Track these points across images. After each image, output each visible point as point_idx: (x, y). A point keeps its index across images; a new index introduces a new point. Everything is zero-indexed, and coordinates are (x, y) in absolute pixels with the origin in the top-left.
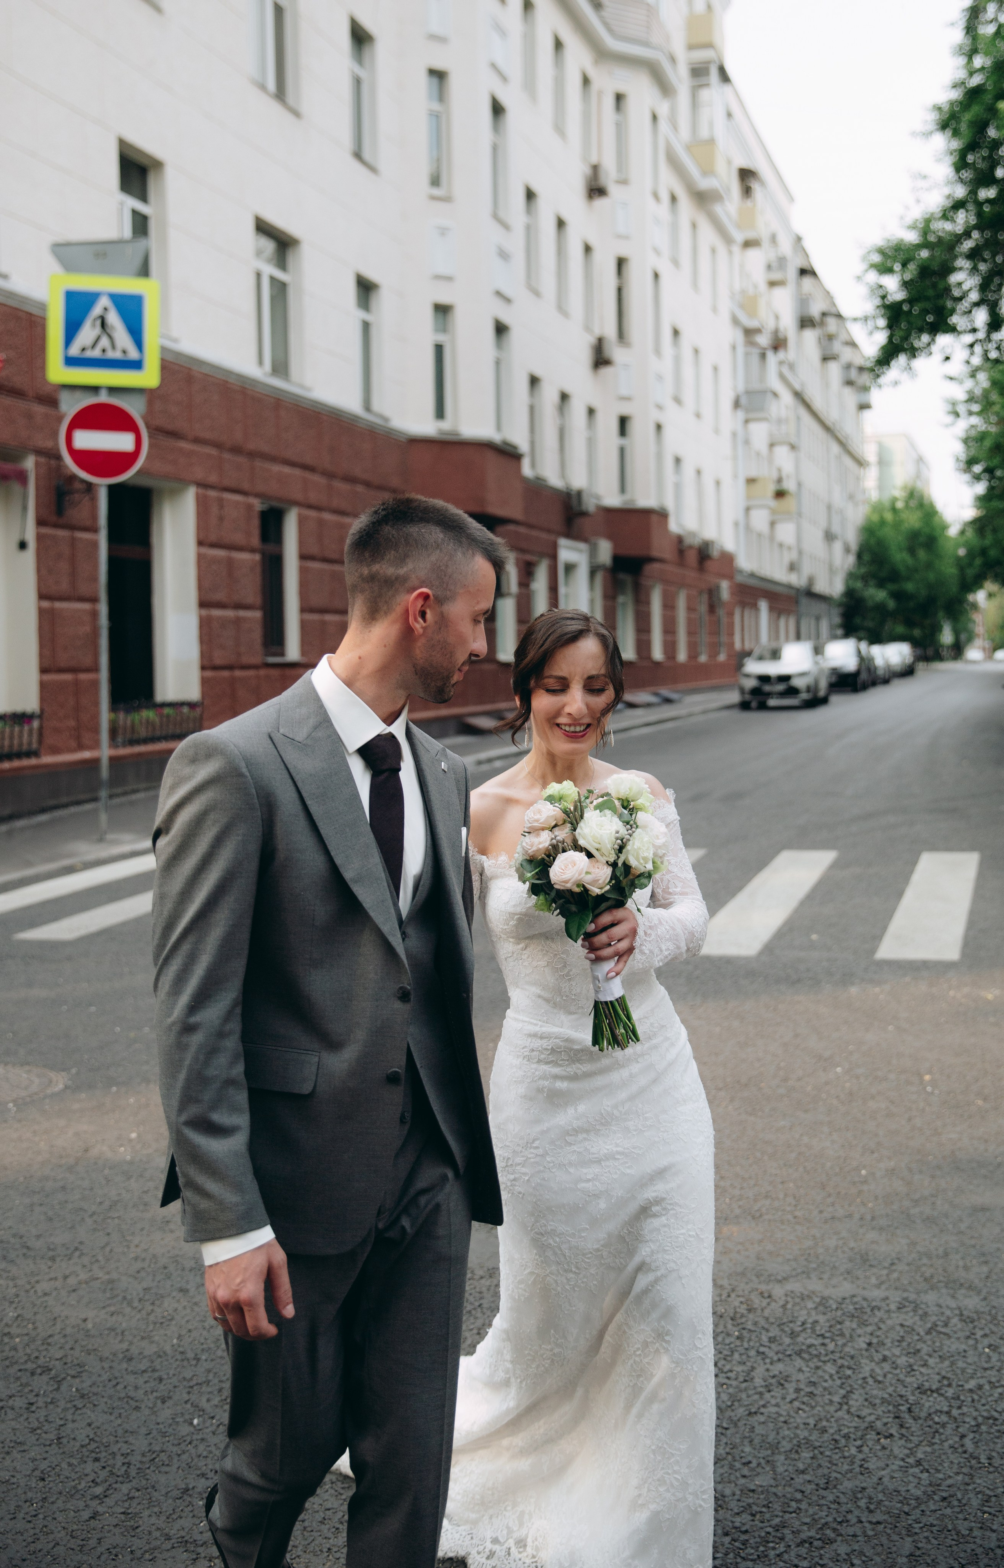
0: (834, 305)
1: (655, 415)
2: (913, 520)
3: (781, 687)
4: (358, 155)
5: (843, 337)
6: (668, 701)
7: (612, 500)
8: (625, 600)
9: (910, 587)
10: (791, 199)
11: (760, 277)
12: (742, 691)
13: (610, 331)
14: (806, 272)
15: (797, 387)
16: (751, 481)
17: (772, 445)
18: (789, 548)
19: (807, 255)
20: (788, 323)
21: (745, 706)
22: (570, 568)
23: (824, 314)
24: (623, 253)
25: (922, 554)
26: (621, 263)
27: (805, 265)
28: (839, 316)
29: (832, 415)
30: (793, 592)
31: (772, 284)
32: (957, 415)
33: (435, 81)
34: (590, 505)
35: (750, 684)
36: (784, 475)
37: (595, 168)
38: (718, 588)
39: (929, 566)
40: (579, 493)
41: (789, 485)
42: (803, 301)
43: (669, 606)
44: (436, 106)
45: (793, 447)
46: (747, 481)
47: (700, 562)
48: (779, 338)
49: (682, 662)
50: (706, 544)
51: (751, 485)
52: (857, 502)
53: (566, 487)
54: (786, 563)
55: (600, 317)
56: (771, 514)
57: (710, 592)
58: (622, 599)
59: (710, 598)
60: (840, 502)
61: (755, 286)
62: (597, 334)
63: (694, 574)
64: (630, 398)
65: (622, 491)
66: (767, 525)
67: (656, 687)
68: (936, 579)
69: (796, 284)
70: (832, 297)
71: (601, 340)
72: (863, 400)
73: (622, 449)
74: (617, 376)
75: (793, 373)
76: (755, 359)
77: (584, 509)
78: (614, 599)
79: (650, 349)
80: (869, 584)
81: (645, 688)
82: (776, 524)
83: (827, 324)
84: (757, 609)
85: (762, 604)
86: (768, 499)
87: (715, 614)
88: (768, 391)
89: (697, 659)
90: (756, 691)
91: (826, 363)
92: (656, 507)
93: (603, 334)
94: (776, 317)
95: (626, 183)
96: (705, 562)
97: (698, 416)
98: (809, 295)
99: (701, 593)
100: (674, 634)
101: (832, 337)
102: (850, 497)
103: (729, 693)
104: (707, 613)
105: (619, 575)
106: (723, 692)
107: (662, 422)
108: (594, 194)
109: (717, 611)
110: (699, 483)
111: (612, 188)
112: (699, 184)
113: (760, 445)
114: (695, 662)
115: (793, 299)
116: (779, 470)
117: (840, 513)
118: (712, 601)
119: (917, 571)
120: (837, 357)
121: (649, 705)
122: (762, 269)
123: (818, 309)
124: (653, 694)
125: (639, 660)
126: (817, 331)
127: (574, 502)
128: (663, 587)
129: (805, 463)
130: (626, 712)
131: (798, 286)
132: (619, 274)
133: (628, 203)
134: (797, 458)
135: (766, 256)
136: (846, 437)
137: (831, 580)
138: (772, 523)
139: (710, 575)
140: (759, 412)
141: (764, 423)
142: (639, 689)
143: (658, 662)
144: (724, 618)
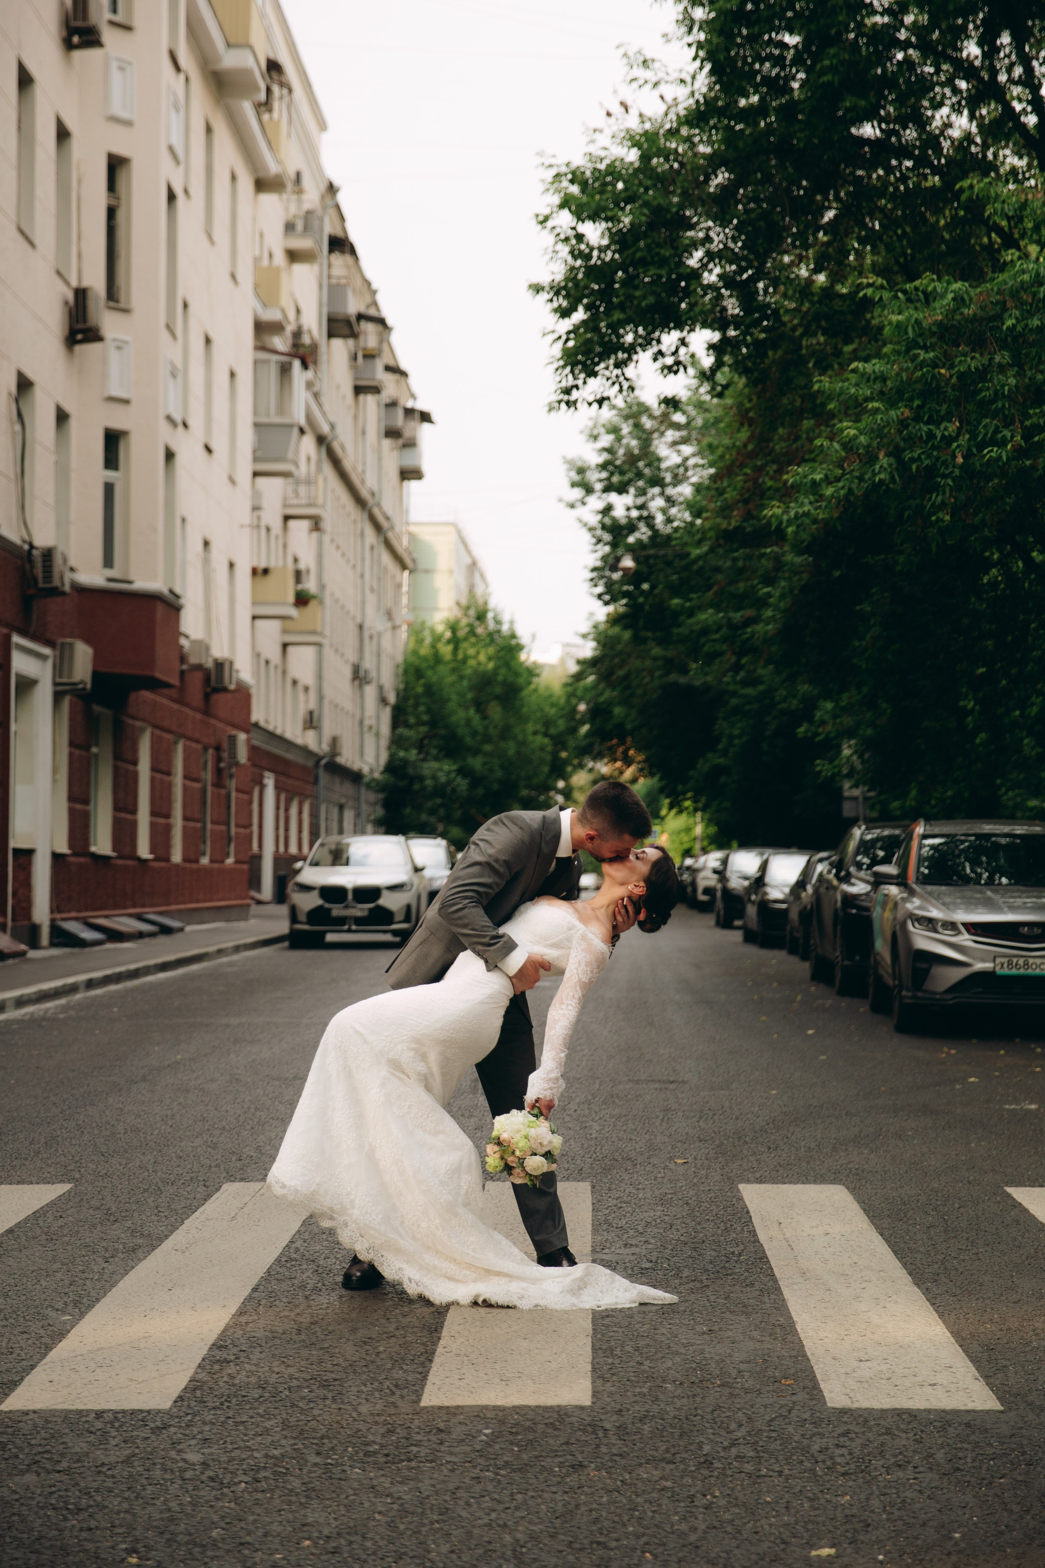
0: (375, 304)
1: (166, 435)
2: (482, 658)
3: (361, 910)
5: (386, 359)
6: (166, 931)
7: (92, 576)
8: (101, 751)
10: (322, 126)
11: (277, 242)
13: (96, 281)
14: (339, 245)
15: (325, 429)
16: (259, 573)
17: (287, 518)
18: (306, 689)
19: (342, 218)
20: (313, 322)
21: (297, 941)
22: (27, 685)
23: (360, 317)
24: (121, 150)
25: (495, 711)
26: (115, 165)
27: (339, 233)
28: (380, 322)
29: (368, 483)
30: (310, 763)
31: (293, 256)
32: (589, 490)
34: (64, 579)
35: (308, 902)
36: (302, 567)
38: (233, 739)
39: (506, 733)
40: (48, 554)
41: (310, 585)
42: (334, 290)
43: (161, 768)
45: (316, 524)
46: (254, 572)
47: (207, 697)
48: (303, 345)
49: (177, 865)
50: (219, 665)
51: (259, 579)
52: (398, 622)
53: (24, 541)
54: (302, 713)
55: (79, 255)
56: (285, 631)
57: (218, 748)
58: (94, 750)
59: (219, 759)
60: (375, 622)
61: (271, 255)
62: (74, 283)
63: (198, 716)
64: (126, 402)
65: (108, 562)
66: (278, 649)
67: (143, 906)
68: (518, 753)
69: (325, 263)
70: (374, 292)
71: (81, 294)
72: (408, 461)
73: (109, 489)
74: (105, 360)
75: (320, 405)
76: (273, 372)
77: (56, 582)
78: (87, 748)
79: (162, 320)
80: (427, 753)
81: (125, 908)
82: (290, 649)
83: (366, 334)
84: (262, 787)
85: (270, 781)
86: (284, 604)
87: (224, 787)
88: (291, 426)
89: (197, 861)
90: (318, 916)
91: (361, 397)
92: (165, 591)
93: (85, 284)
94: (298, 311)
95: (127, 28)
96: (215, 697)
97: (208, 450)
98: (343, 281)
99: (206, 749)
100: (168, 816)
101: (369, 356)
102: (389, 615)
103: (252, 922)
104: (213, 785)
105: (97, 708)
106: (246, 919)
107: (174, 447)
108: (76, 39)
109: (227, 782)
110: (206, 562)
111: (108, 35)
112: (219, 59)
113: (272, 517)
114: (194, 866)
115: (321, 286)
116: (296, 560)
117: (375, 640)
118: (222, 765)
119: (487, 739)
120: (376, 390)
121: (140, 935)
122: (280, 228)
123: (353, 306)
124: (140, 918)
125: (119, 857)
126: (351, 342)
127: (39, 571)
128: (152, 734)
129: (331, 555)
130: (109, 946)
131: (330, 266)
132: (112, 186)
133: (130, 63)
134: (320, 544)
135: (287, 209)
136: (388, 518)
137: (362, 746)
138: (285, 646)
139: (220, 720)
140: (277, 460)
141: (278, 482)
142: (115, 906)
143: (146, 861)
144: (234, 795)
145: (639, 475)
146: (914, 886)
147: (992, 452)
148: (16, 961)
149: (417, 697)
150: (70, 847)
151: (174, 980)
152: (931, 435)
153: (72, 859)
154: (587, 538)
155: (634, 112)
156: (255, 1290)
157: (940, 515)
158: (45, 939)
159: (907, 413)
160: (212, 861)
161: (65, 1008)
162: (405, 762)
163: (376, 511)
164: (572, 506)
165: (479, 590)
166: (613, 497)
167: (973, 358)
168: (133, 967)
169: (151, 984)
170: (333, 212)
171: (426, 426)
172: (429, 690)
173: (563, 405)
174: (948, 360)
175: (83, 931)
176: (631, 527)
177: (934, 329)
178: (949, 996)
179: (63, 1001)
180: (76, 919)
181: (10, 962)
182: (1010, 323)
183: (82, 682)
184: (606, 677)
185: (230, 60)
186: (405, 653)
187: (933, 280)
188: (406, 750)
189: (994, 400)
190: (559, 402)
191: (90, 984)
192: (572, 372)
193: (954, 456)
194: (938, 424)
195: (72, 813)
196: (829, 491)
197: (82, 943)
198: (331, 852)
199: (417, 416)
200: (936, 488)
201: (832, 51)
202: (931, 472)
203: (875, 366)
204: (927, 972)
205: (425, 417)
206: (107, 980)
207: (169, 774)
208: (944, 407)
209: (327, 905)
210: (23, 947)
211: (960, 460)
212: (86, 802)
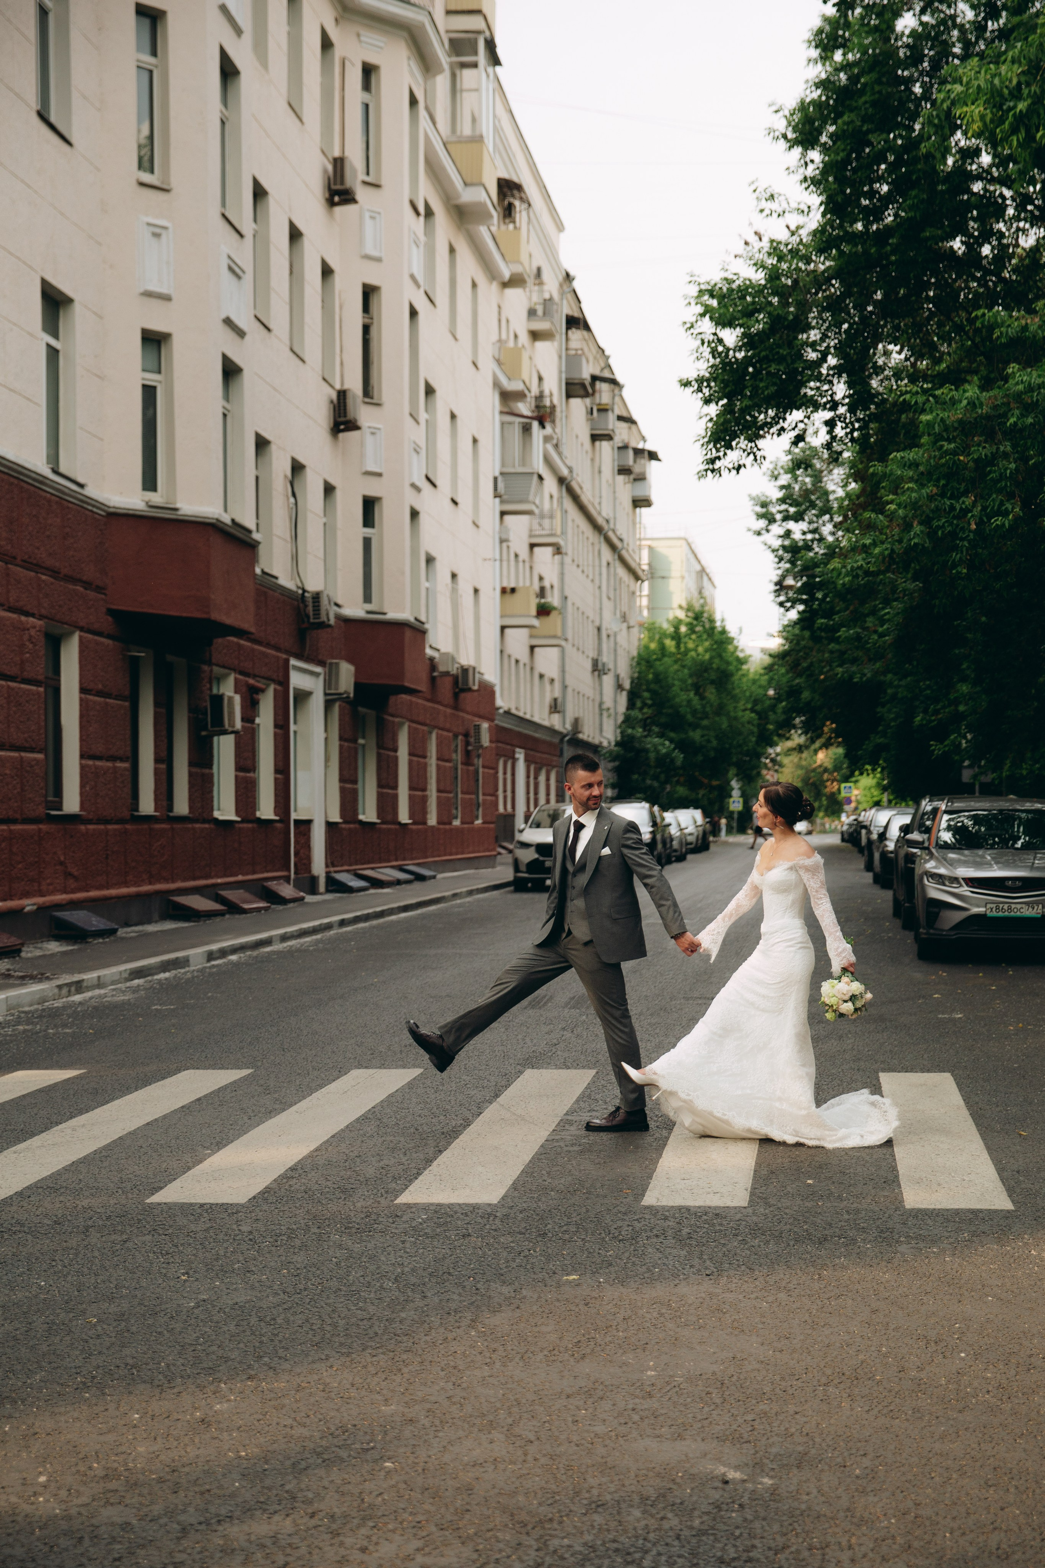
0: (608, 367)
1: (411, 499)
2: (701, 650)
4: (43, 116)
5: (618, 411)
6: (421, 878)
7: (355, 609)
8: (367, 742)
9: (696, 735)
10: (560, 227)
11: (521, 325)
12: (516, 864)
13: (354, 384)
14: (576, 322)
15: (565, 472)
16: (508, 592)
17: (532, 546)
18: (552, 681)
19: (579, 301)
20: (553, 387)
21: (519, 885)
22: (303, 696)
23: (594, 378)
24: (372, 281)
25: (711, 693)
26: (369, 293)
27: (576, 314)
28: (614, 382)
29: (603, 511)
30: (556, 740)
31: (535, 336)
33: (147, 22)
34: (330, 614)
35: (528, 855)
36: (547, 584)
37: (339, 163)
38: (478, 728)
39: (720, 710)
40: (317, 597)
41: (554, 599)
42: (571, 360)
43: (417, 753)
44: (147, 59)
45: (558, 550)
46: (504, 591)
47: (456, 696)
48: (545, 407)
49: (433, 827)
50: (465, 671)
51: (508, 596)
52: (632, 623)
53: (298, 587)
54: (548, 700)
55: (342, 364)
56: (531, 636)
57: (466, 735)
58: (361, 741)
59: (467, 743)
60: (610, 623)
61: (516, 336)
62: (338, 386)
63: (449, 711)
64: (379, 475)
65: (367, 598)
66: (527, 650)
67: (404, 859)
68: (730, 726)
69: (564, 337)
70: (608, 358)
71: (342, 395)
72: (640, 493)
73: (367, 542)
74: (362, 444)
75: (560, 454)
76: (517, 431)
77: (324, 618)
78: (355, 741)
79: (407, 410)
80: (650, 731)
81: (389, 861)
82: (537, 650)
83: (600, 392)
84: (514, 760)
85: (520, 755)
86: (529, 616)
87: (473, 765)
88: (532, 473)
89: (450, 823)
90: (534, 866)
91: (597, 443)
92: (412, 620)
93: (346, 386)
94: (540, 379)
95: (377, 186)
96: (462, 695)
97: (455, 502)
98: (580, 352)
99: (456, 736)
100: (424, 789)
101: (603, 410)
102: (624, 618)
103: (498, 868)
104: (462, 763)
105: (361, 709)
106: (493, 867)
107: (417, 507)
108: (336, 199)
109: (476, 761)
110: (454, 590)
111: (361, 193)
112: (458, 196)
113: (519, 545)
114: (447, 827)
115: (560, 357)
116: (541, 579)
117: (612, 638)
118: (470, 748)
119: (706, 716)
120: (609, 437)
121: (399, 882)
122: (524, 314)
123: (586, 372)
124: (401, 869)
125: (382, 823)
126: (588, 401)
127: (310, 608)
128: (409, 727)
129: (571, 571)
130: (372, 891)
131: (567, 339)
132: (366, 308)
133: (379, 213)
134: (562, 564)
135: (530, 299)
136: (621, 540)
137: (601, 725)
138: (532, 648)
139: (468, 713)
140: (521, 502)
141: (525, 518)
142: (381, 860)
143: (406, 824)
144: (481, 770)
145: (813, 505)
146: (934, 850)
147: (998, 521)
148: (296, 904)
149: (648, 682)
150: (342, 816)
151: (411, 918)
152: (952, 508)
153: (343, 826)
154: (771, 558)
155: (766, 240)
156: (333, 1136)
157: (959, 569)
158: (322, 887)
159: (935, 490)
160: (462, 823)
161: (318, 942)
162: (632, 738)
163: (611, 534)
164: (759, 533)
165: (708, 591)
166: (791, 525)
167: (984, 447)
168: (379, 909)
169: (392, 921)
170: (570, 296)
171: (654, 463)
172: (658, 679)
173: (709, 472)
174: (965, 449)
175: (352, 880)
176: (808, 547)
177: (956, 425)
178: (953, 933)
179: (319, 936)
180: (348, 871)
181: (292, 905)
182: (1012, 420)
183: (346, 692)
184: (794, 667)
185: (467, 196)
186: (639, 648)
187: (951, 390)
188: (633, 728)
189: (999, 481)
190: (706, 470)
191: (343, 923)
192: (715, 446)
193: (969, 524)
194: (957, 498)
195: (342, 791)
196: (877, 551)
197: (350, 890)
198: (549, 816)
199: (646, 454)
200: (955, 548)
201: (914, 193)
202: (953, 535)
203: (911, 455)
204: (937, 915)
205: (653, 456)
206: (357, 920)
207: (425, 757)
208: (963, 485)
209: (541, 858)
210: (302, 894)
211: (974, 527)
212: (355, 782)
